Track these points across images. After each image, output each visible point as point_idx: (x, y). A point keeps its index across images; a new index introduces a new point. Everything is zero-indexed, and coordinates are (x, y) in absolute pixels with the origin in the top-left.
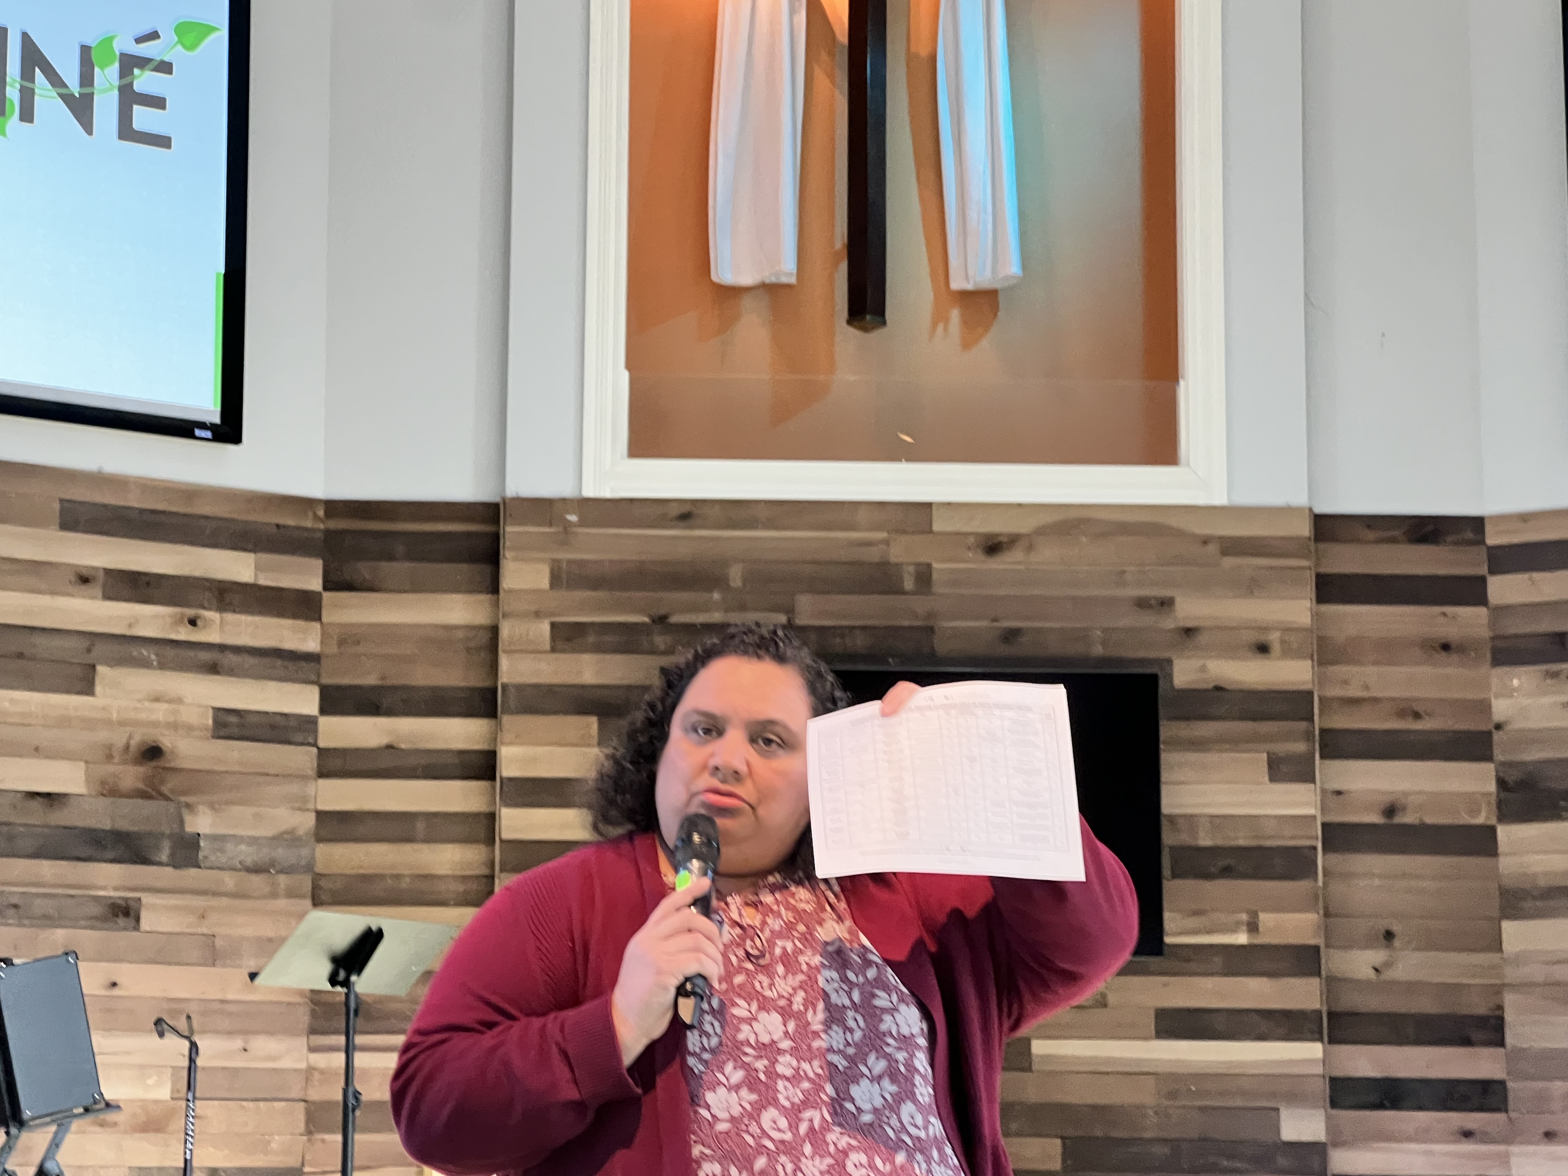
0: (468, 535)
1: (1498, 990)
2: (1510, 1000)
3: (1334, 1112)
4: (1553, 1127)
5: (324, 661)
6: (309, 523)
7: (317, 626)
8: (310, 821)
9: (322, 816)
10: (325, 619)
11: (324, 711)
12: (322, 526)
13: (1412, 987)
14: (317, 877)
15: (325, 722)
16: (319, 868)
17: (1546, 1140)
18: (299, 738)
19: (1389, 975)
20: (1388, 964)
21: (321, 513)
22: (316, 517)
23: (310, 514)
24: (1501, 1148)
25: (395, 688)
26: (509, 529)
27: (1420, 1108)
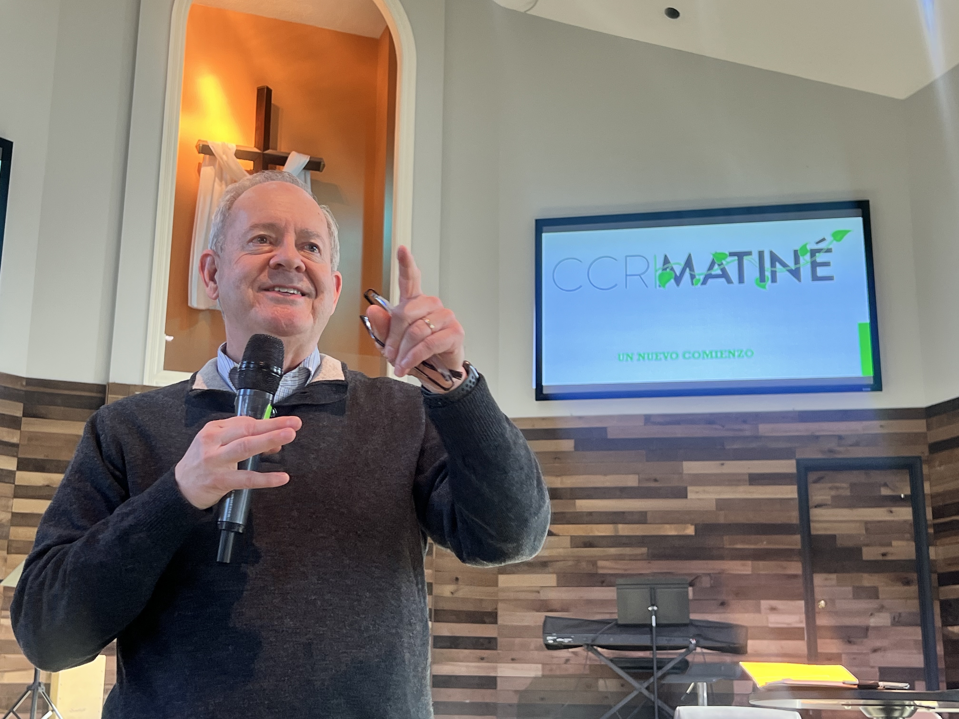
0: (91, 398)
1: (496, 602)
2: (500, 605)
3: (435, 649)
4: (514, 657)
5: (21, 448)
6: (18, 387)
7: (19, 431)
8: (9, 516)
9: (14, 515)
10: (22, 429)
11: (18, 469)
12: (23, 389)
13: (464, 600)
14: (10, 541)
15: (19, 474)
16: (12, 537)
17: (511, 661)
18: (6, 480)
19: (456, 595)
20: (457, 591)
21: (24, 383)
22: (22, 385)
23: (19, 383)
24: (495, 664)
25: (52, 461)
26: (109, 396)
27: (466, 648)
